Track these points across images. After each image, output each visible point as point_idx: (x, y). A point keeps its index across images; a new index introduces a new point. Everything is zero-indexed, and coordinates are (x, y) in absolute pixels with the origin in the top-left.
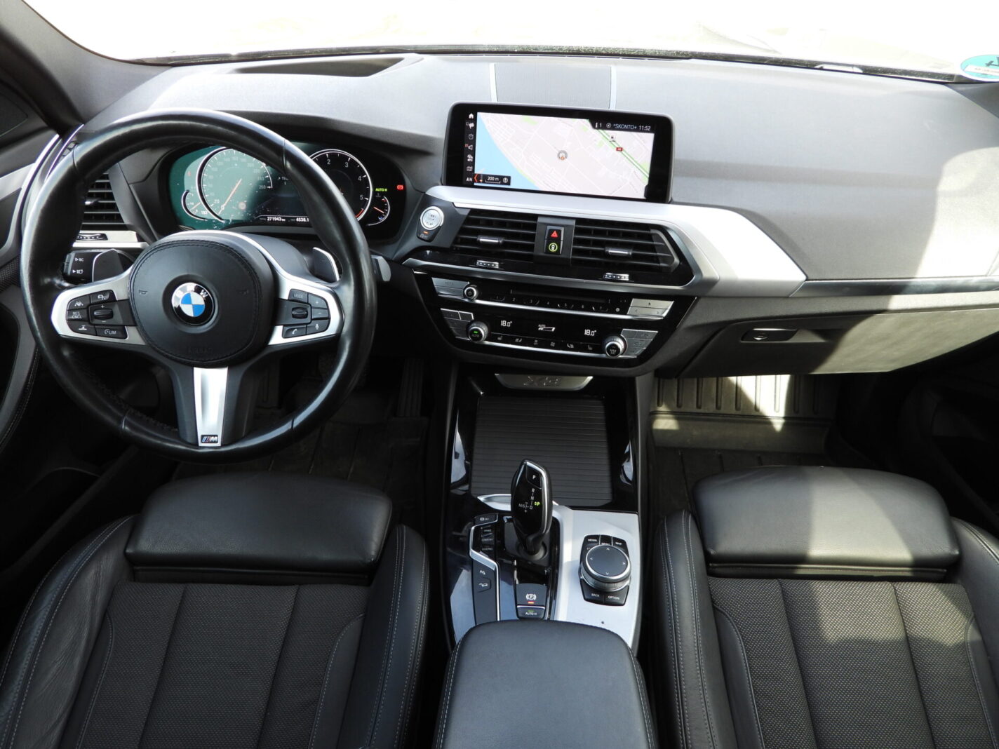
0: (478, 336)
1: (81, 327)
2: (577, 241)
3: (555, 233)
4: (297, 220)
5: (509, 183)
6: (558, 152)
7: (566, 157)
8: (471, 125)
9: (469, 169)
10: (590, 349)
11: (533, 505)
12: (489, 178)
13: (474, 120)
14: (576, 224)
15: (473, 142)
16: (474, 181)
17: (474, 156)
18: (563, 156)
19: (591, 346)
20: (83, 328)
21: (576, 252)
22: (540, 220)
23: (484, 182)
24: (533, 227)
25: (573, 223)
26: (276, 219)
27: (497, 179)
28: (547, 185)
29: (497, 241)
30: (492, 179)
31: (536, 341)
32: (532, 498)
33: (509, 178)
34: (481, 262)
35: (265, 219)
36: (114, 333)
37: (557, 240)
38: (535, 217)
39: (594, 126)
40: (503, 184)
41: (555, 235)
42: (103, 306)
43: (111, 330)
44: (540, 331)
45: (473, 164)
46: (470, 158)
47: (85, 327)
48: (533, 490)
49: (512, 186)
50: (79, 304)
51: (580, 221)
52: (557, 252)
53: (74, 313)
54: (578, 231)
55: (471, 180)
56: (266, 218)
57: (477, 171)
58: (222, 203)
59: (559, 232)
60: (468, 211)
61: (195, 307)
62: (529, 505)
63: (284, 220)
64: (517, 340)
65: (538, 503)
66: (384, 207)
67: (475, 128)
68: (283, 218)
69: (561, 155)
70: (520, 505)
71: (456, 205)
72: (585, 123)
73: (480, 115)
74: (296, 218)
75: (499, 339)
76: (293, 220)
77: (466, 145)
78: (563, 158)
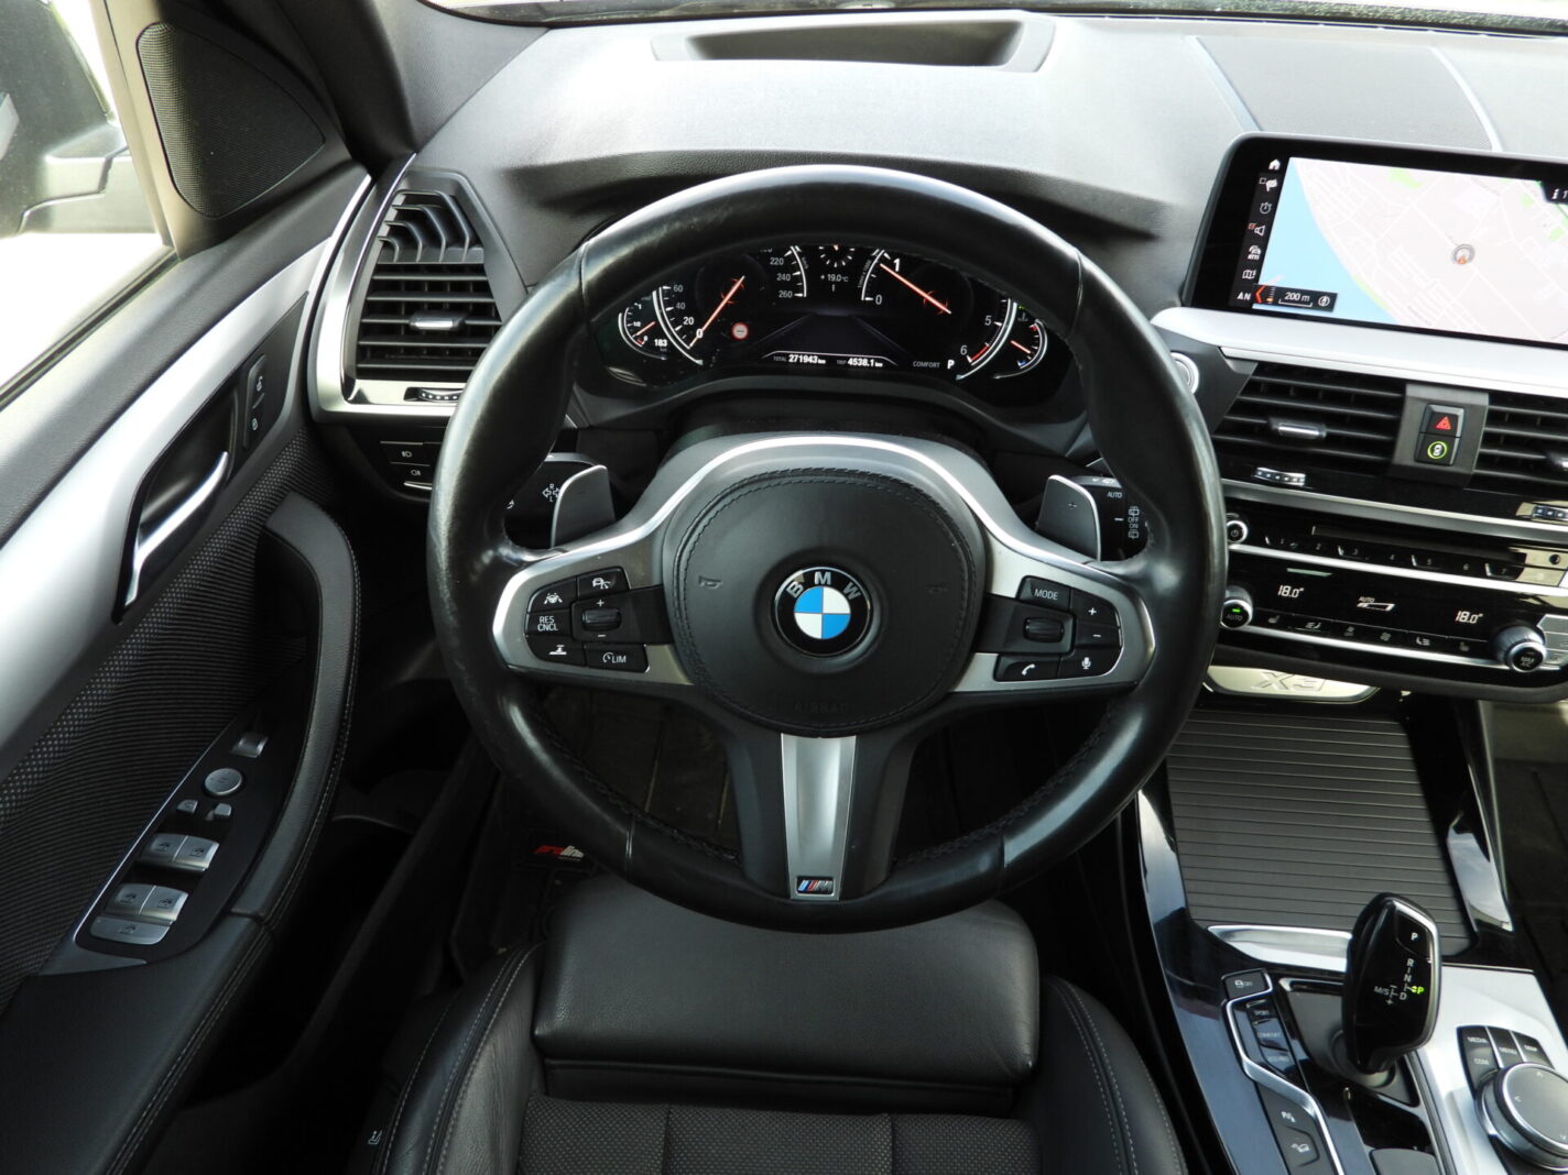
0: (1240, 618)
1: (555, 649)
2: (1490, 440)
3: (1446, 419)
4: (850, 362)
5: (1330, 307)
6: (1454, 247)
7: (1471, 258)
8: (1272, 184)
9: (1248, 274)
10: (1465, 649)
11: (1409, 992)
12: (1290, 296)
13: (1280, 175)
14: (1491, 402)
15: (1268, 221)
16: (1254, 300)
17: (1264, 248)
18: (1463, 255)
19: (1467, 643)
20: (560, 651)
21: (1485, 461)
22: (1411, 391)
23: (1275, 303)
24: (1397, 406)
25: (1484, 400)
26: (807, 359)
27: (1307, 298)
28: (1416, 314)
29: (1316, 433)
30: (1296, 297)
31: (1351, 629)
32: (1408, 978)
33: (1333, 297)
34: (1264, 471)
35: (784, 359)
36: (622, 659)
37: (1448, 437)
38: (1399, 384)
39: (1549, 197)
40: (1317, 307)
41: (1444, 424)
42: (600, 603)
43: (617, 653)
44: (1361, 608)
45: (1258, 265)
46: (1254, 253)
47: (563, 650)
48: (1411, 962)
49: (1336, 314)
50: (553, 599)
51: (1497, 396)
52: (1444, 462)
53: (543, 619)
54: (1494, 418)
55: (1248, 297)
56: (787, 356)
57: (1263, 281)
58: (699, 324)
59: (1453, 418)
60: (1256, 365)
61: (828, 619)
62: (1399, 991)
63: (823, 362)
64: (1310, 625)
65: (1420, 990)
66: (1031, 340)
67: (1277, 191)
68: (820, 357)
69: (1460, 254)
70: (1378, 990)
71: (1227, 351)
72: (1533, 188)
73: (1296, 164)
74: (848, 359)
75: (1272, 621)
76: (840, 362)
77: (1251, 226)
78: (1462, 261)
